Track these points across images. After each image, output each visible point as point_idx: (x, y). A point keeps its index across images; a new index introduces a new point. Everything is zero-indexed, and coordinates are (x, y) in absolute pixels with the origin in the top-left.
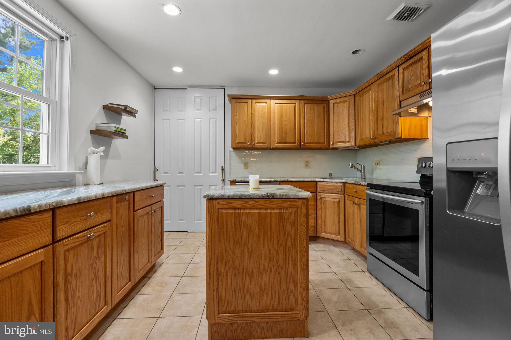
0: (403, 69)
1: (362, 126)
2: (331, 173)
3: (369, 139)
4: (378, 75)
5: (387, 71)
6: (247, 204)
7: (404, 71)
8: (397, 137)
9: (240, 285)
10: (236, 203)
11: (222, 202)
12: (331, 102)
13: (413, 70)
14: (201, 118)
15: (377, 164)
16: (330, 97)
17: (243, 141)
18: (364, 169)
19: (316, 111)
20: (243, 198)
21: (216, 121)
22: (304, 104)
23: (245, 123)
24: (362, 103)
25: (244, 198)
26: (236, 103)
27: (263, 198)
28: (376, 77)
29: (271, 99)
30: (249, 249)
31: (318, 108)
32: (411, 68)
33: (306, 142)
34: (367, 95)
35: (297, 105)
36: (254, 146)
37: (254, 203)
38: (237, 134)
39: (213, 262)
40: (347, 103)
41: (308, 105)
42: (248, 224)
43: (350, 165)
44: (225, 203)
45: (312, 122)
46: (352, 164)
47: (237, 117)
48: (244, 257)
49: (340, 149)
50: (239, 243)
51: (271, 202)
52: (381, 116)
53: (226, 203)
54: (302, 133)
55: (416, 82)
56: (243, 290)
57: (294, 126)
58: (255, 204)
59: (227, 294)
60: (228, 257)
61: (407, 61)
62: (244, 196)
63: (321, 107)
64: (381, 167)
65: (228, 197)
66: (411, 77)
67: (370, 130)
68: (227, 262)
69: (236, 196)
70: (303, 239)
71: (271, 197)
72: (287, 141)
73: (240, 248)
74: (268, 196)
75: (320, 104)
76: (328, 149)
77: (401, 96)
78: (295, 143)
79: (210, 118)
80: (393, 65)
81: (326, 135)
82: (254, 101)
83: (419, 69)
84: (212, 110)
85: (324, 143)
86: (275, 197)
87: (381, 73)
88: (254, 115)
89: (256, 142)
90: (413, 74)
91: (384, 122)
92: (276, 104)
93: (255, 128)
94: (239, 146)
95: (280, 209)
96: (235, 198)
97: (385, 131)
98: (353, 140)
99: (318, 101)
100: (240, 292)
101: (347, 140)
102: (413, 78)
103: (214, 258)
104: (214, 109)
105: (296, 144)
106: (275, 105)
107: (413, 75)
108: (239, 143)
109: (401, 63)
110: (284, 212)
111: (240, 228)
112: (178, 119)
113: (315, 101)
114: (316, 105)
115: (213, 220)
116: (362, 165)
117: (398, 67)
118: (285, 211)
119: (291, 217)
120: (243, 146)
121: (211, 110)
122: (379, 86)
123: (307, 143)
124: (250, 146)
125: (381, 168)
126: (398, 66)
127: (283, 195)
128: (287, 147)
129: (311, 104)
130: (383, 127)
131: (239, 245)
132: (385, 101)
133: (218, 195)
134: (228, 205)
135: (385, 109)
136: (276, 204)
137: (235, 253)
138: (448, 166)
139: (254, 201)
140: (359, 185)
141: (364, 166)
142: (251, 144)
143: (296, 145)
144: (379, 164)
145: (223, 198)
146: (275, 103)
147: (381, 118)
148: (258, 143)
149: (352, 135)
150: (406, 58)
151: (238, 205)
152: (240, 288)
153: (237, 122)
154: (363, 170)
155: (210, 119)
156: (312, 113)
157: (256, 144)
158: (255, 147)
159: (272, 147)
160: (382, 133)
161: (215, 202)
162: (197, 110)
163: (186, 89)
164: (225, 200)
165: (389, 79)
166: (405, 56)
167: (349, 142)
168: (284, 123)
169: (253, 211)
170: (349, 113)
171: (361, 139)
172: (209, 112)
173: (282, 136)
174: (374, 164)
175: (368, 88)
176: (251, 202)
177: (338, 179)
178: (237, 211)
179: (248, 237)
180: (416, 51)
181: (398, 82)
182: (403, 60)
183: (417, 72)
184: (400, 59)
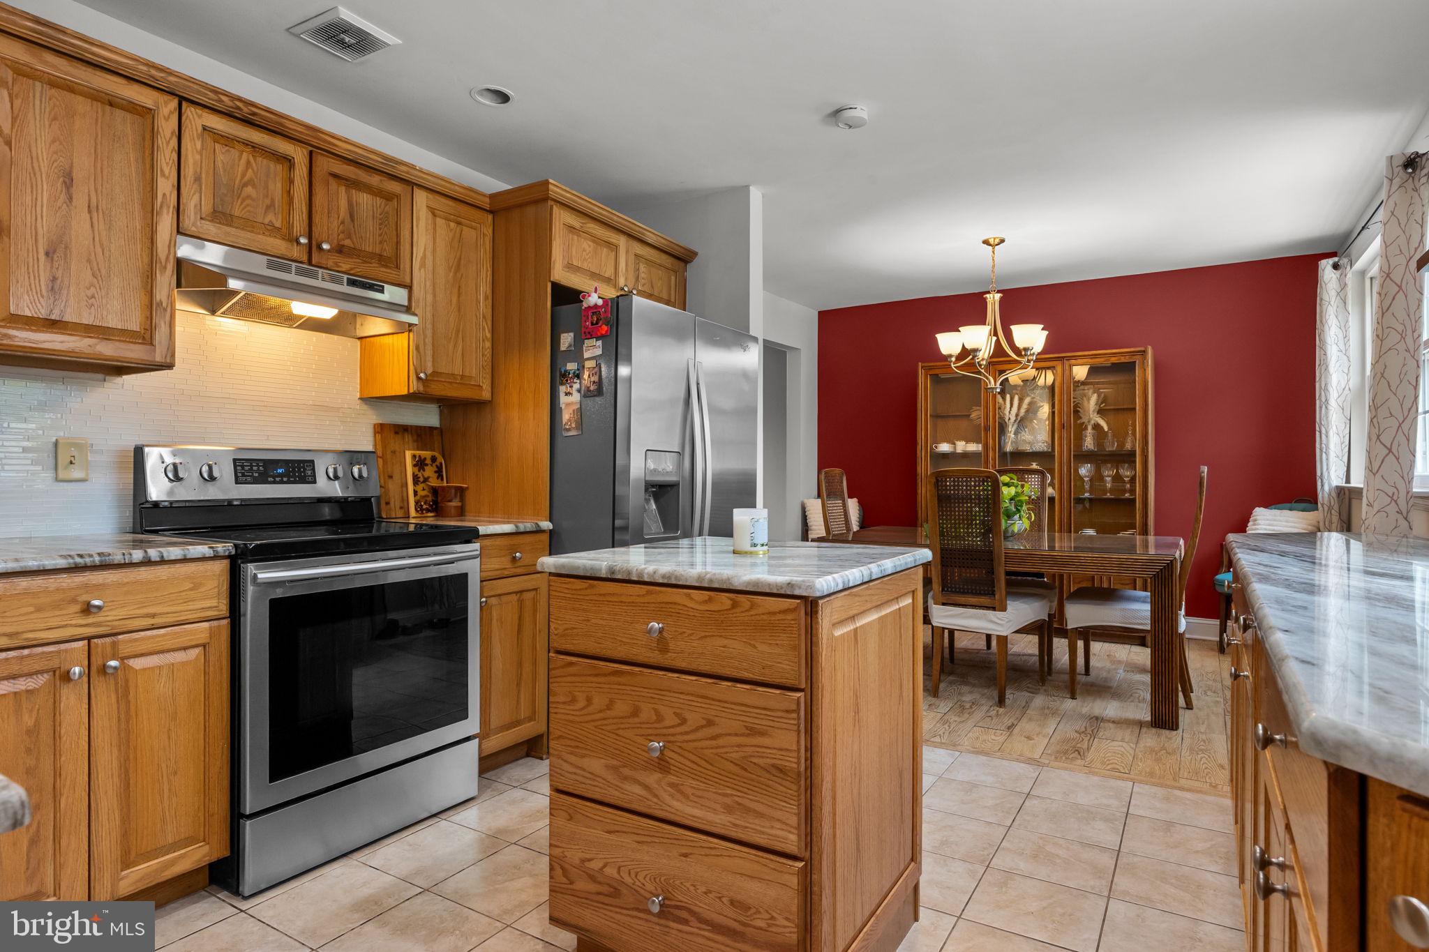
0: (207, 130)
7: (210, 139)
13: (254, 167)
32: (246, 155)
52: (43, 233)
61: (231, 116)
66: (245, 185)
77: (193, 216)
83: (280, 185)
90: (252, 180)
102: (249, 190)
107: (251, 184)
117: (176, 99)
126: (183, 99)
130: (55, 289)
132: (80, 175)
165: (113, 101)
180: (281, 124)
181: (175, 156)
182: (220, 101)
183: (271, 186)
184: (216, 91)
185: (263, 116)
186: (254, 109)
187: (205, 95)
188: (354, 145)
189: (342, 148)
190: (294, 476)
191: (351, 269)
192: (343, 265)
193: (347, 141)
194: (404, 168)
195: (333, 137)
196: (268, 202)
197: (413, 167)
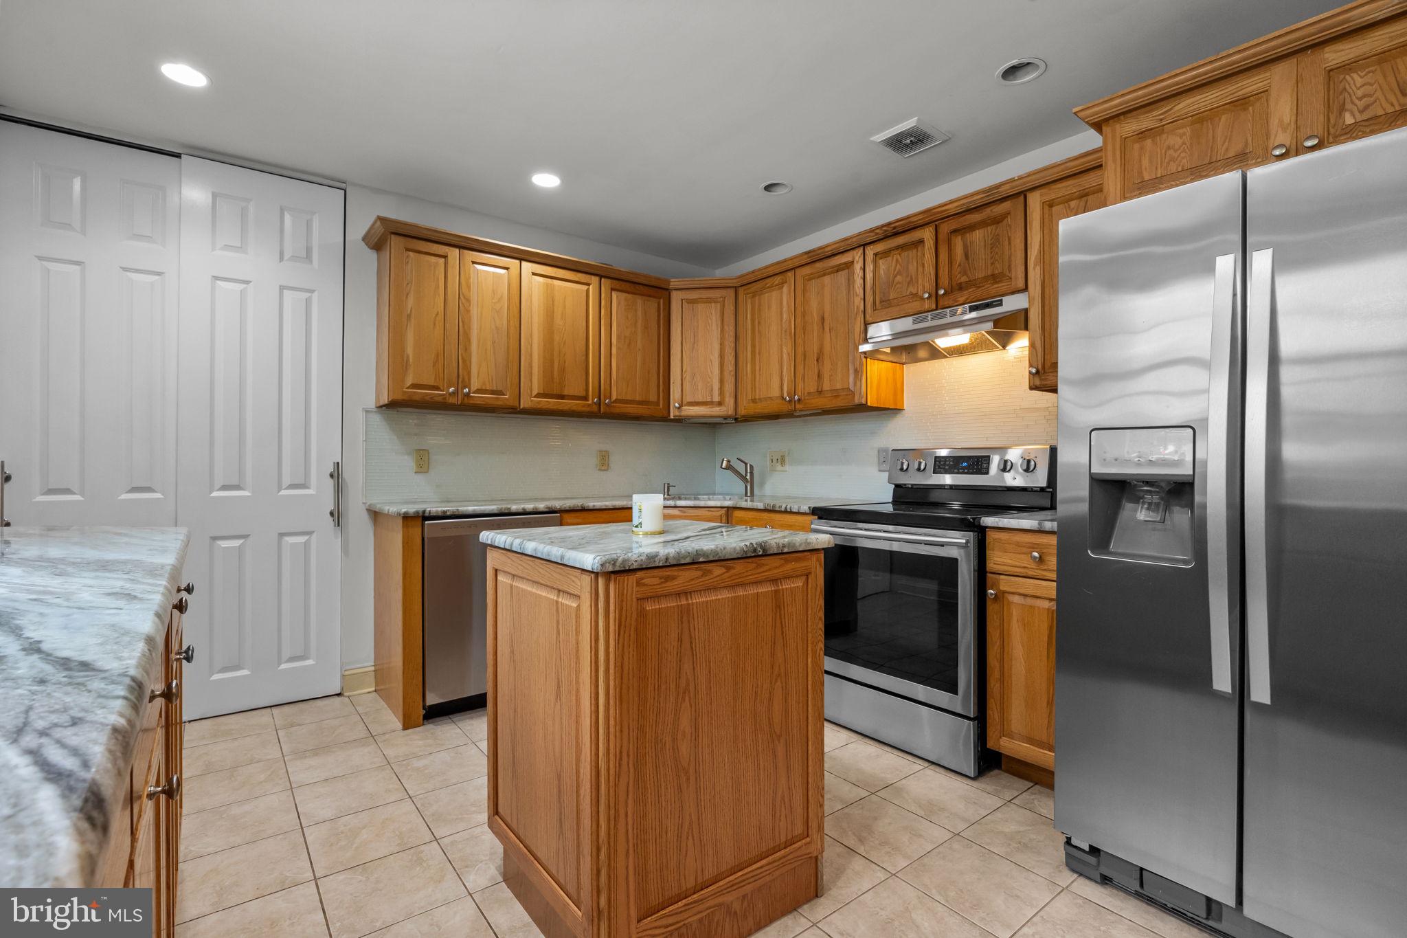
0: (876, 255)
1: (757, 368)
2: (668, 484)
3: (779, 401)
4: (810, 255)
5: (835, 249)
6: (707, 578)
7: (877, 259)
8: (857, 401)
9: (690, 816)
10: (684, 578)
11: (650, 579)
12: (676, 297)
13: (900, 260)
14: (248, 279)
15: (775, 461)
16: (674, 283)
17: (431, 382)
18: (752, 473)
19: (639, 313)
20: (701, 560)
21: (243, 293)
22: (612, 289)
23: (437, 322)
24: (760, 310)
25: (703, 560)
26: (407, 250)
27: (744, 556)
28: (806, 256)
29: (521, 260)
30: (711, 704)
31: (644, 307)
32: (895, 255)
33: (614, 397)
34: (775, 294)
35: (593, 289)
36: (466, 401)
37: (724, 573)
38: (408, 357)
39: (625, 767)
40: (719, 305)
41: (620, 294)
42: (709, 635)
43: (725, 463)
44: (656, 581)
45: (630, 344)
46: (729, 461)
47: (411, 301)
48: (701, 730)
49: (688, 421)
50: (689, 692)
51: (759, 566)
52: (815, 351)
53: (660, 578)
54: (605, 372)
55: (907, 290)
56: (699, 825)
57: (584, 349)
58: (727, 575)
59: (661, 852)
60: (661, 740)
61: (886, 237)
62: (704, 554)
63: (652, 305)
64: (787, 467)
65: (666, 562)
66: (895, 276)
67: (782, 379)
68: (660, 755)
69: (684, 557)
70: (818, 651)
71: (761, 553)
72: (566, 393)
73: (691, 706)
74: (755, 550)
75: (650, 296)
76: (665, 419)
77: (870, 311)
78: (585, 398)
79: (284, 284)
80: (854, 239)
81: (663, 382)
82: (471, 255)
83: (915, 264)
84: (294, 258)
85: (658, 403)
86: (768, 553)
87: (820, 251)
88: (468, 300)
89: (474, 388)
90: (899, 270)
91: (823, 364)
92: (533, 276)
93: (468, 340)
94: (416, 398)
95: (775, 581)
96: (683, 562)
97: (827, 386)
98: (729, 401)
99: (646, 288)
100: (690, 838)
101: (716, 399)
102: (899, 278)
103: (628, 756)
104: (304, 254)
105: (588, 401)
106: (532, 278)
107: (899, 273)
108: (414, 386)
109: (871, 239)
110: (783, 589)
111: (692, 648)
112: (125, 269)
113: (637, 287)
114: (640, 297)
115: (626, 635)
116: (746, 464)
117: (862, 248)
118: (784, 587)
119: (795, 601)
120: (431, 398)
121: (286, 257)
122: (810, 280)
123: (615, 401)
124: (453, 400)
125: (787, 470)
126: (864, 245)
127: (784, 546)
128: (566, 408)
129: (628, 293)
130: (819, 376)
131: (690, 698)
132: (826, 316)
133: (638, 559)
134: (664, 585)
135: (827, 335)
136: (770, 570)
137: (678, 725)
138: (1092, 471)
139: (724, 567)
140: (780, 512)
141: (751, 465)
142: (456, 393)
143: (589, 405)
144: (782, 461)
145: (653, 565)
146: (534, 274)
147: (816, 355)
148: (478, 391)
149: (729, 387)
150: (886, 231)
151: (688, 582)
152: (691, 823)
153: (409, 316)
154: (748, 474)
155: (285, 291)
156: (630, 317)
157: (474, 393)
158: (471, 402)
159: (521, 407)
160: (818, 389)
161: (630, 580)
162: (227, 247)
163: (178, 156)
164: (656, 572)
165: (838, 269)
166: (885, 228)
167: (720, 404)
168: (557, 338)
169: (719, 597)
170: (722, 331)
171: (754, 401)
172: (280, 262)
173: (552, 372)
174: (768, 463)
175: (778, 279)
176: (718, 571)
177: (686, 499)
178: (684, 602)
179: (710, 672)
180: (910, 222)
181: (862, 281)
182: (877, 234)
183: (911, 267)
184: (872, 230)
185: (899, 225)
186: (893, 225)
187: (870, 236)
188: (956, 201)
189: (952, 208)
190: (973, 468)
191: (967, 299)
192: (959, 299)
193: (951, 202)
194: (1007, 187)
195: (942, 206)
196: (909, 279)
197: (1012, 180)
